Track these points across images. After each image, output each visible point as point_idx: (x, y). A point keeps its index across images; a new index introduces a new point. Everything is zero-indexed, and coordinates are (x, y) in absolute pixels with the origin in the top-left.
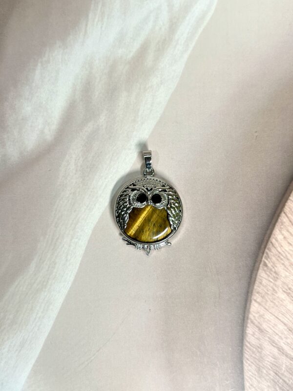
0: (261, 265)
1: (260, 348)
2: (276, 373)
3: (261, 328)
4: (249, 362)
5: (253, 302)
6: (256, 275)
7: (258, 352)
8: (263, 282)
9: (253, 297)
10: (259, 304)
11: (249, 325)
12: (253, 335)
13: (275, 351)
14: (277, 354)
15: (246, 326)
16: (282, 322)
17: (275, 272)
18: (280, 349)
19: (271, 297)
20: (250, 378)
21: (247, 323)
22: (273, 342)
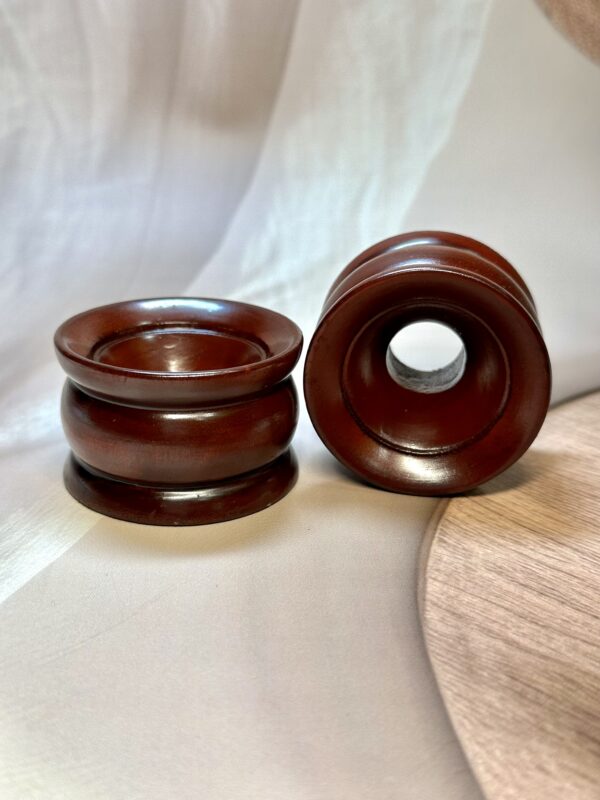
0: (435, 541)
1: (462, 638)
2: (513, 678)
3: (459, 612)
4: (443, 659)
5: (430, 580)
6: (428, 551)
7: (461, 644)
8: (445, 559)
9: (428, 575)
10: (445, 583)
11: (428, 608)
12: (442, 620)
13: (500, 645)
14: (504, 649)
15: (424, 610)
16: (503, 607)
17: (464, 549)
18: (509, 642)
19: (465, 576)
20: (453, 684)
21: (424, 605)
22: (489, 632)
